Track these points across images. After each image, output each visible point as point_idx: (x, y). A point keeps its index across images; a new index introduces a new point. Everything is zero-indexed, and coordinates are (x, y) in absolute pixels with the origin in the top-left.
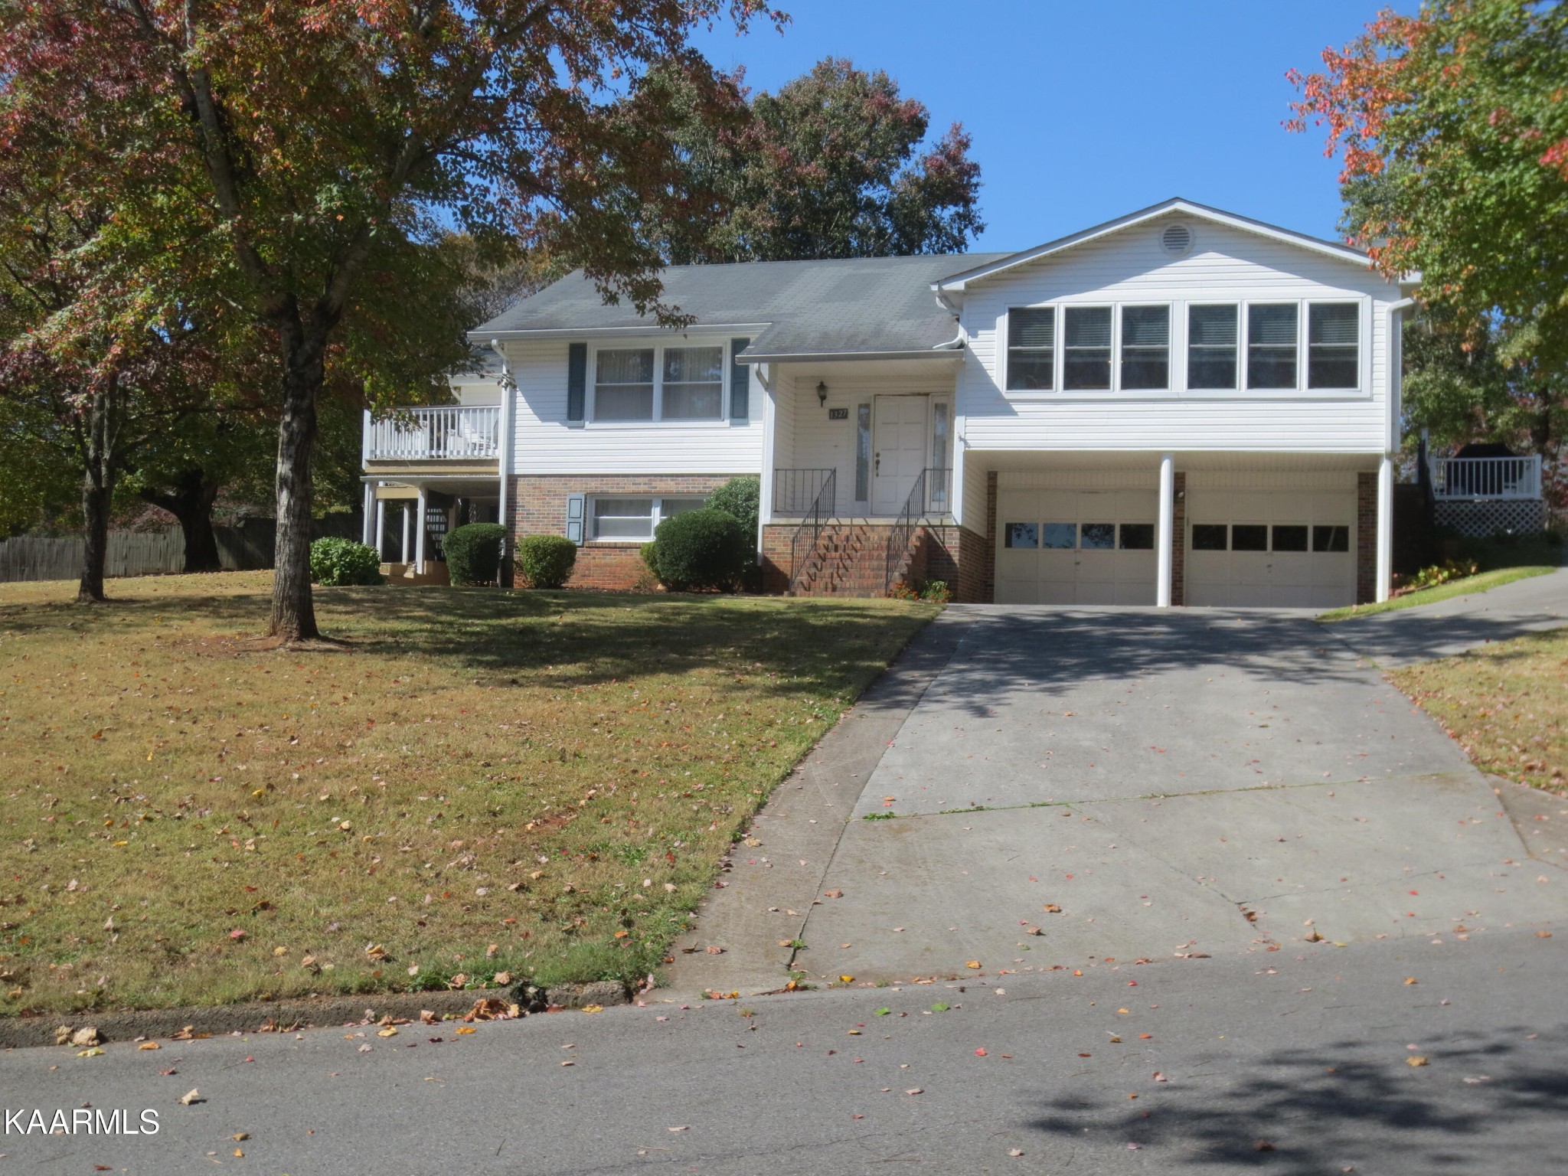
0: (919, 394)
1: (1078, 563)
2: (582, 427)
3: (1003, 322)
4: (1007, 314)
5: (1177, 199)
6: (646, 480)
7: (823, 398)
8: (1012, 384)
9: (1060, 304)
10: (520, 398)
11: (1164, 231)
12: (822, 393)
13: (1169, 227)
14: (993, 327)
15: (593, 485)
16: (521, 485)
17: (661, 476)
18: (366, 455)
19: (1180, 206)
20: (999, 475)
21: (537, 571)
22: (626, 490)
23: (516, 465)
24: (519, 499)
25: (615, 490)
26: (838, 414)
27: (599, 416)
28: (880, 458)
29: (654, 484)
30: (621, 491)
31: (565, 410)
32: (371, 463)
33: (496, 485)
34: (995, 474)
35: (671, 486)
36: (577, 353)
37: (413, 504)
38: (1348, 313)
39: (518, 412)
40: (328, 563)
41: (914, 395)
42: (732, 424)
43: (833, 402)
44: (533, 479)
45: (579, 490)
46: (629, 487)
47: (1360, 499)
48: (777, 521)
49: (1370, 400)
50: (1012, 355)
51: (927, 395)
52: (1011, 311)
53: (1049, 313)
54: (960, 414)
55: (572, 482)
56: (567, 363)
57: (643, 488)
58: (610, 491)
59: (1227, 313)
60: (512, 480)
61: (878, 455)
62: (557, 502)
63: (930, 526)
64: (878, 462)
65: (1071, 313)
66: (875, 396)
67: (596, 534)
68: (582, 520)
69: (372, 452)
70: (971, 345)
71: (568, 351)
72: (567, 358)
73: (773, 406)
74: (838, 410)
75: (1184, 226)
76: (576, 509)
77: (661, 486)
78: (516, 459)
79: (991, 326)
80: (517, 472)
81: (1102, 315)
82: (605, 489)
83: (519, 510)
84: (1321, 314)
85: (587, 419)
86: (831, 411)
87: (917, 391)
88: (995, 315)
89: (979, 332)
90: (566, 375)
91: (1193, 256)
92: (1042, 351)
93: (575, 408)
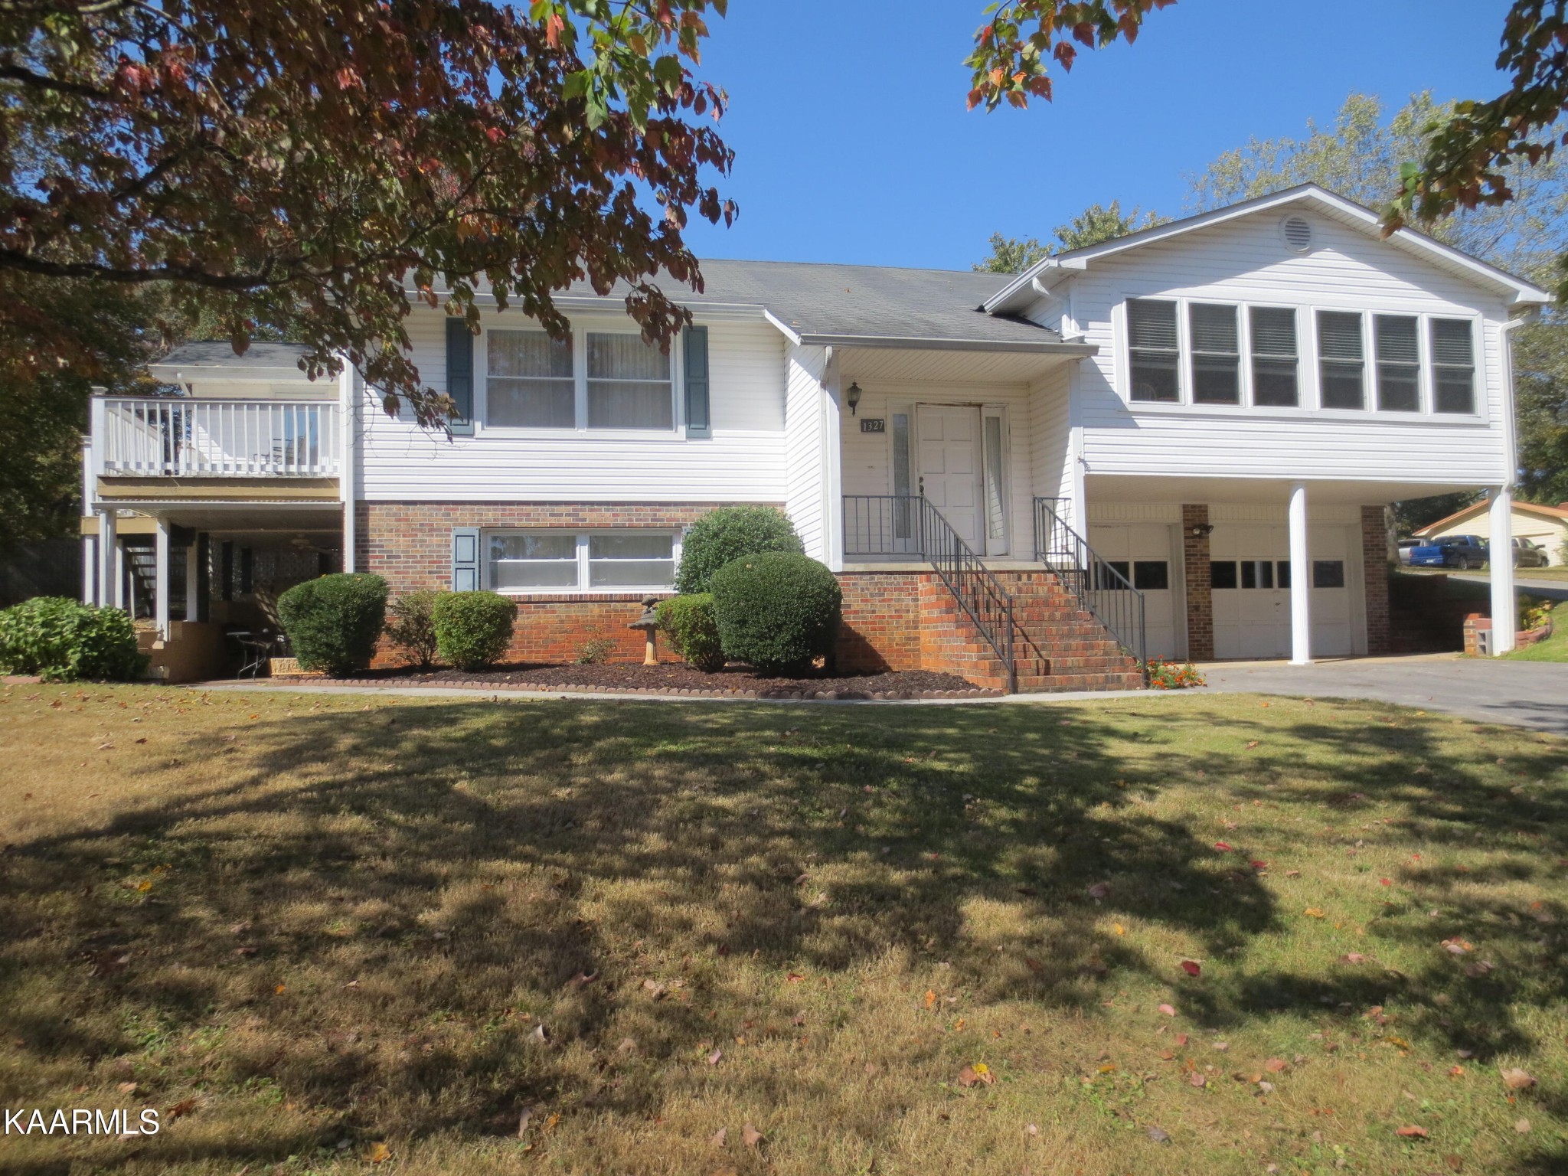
0: (970, 405)
2: (471, 435)
3: (1120, 313)
4: (1125, 303)
5: (1310, 184)
6: (570, 508)
7: (854, 404)
8: (1137, 394)
9: (1183, 298)
10: (367, 391)
11: (1288, 223)
12: (855, 398)
13: (1289, 219)
15: (490, 516)
16: (375, 515)
17: (592, 503)
18: (92, 468)
19: (1312, 193)
21: (467, 646)
22: (541, 523)
23: (367, 487)
24: (373, 536)
25: (524, 523)
26: (873, 426)
29: (581, 515)
30: (533, 524)
32: (101, 480)
35: (606, 517)
36: (459, 331)
37: (148, 540)
38: (1463, 330)
39: (365, 411)
40: (55, 640)
41: (965, 405)
42: (689, 437)
43: (867, 410)
44: (395, 507)
45: (468, 524)
46: (547, 519)
47: (1365, 533)
48: (851, 567)
49: (1488, 427)
50: (1134, 356)
51: (980, 406)
52: (1128, 300)
53: (1170, 308)
54: (1079, 426)
55: (459, 513)
56: (443, 345)
57: (565, 520)
58: (516, 524)
59: (1353, 322)
60: (362, 508)
61: (921, 479)
62: (435, 540)
64: (922, 489)
65: (1198, 311)
66: (918, 404)
67: (495, 582)
68: (476, 565)
69: (109, 465)
71: (444, 328)
72: (443, 337)
74: (872, 421)
75: (1305, 219)
76: (466, 550)
77: (591, 517)
78: (368, 479)
79: (1105, 317)
80: (368, 497)
81: (1227, 314)
82: (509, 521)
83: (374, 552)
85: (478, 425)
86: (863, 421)
87: (967, 400)
88: (1111, 305)
89: (1091, 325)
90: (444, 361)
91: (1315, 255)
92: (1163, 354)
93: (458, 410)
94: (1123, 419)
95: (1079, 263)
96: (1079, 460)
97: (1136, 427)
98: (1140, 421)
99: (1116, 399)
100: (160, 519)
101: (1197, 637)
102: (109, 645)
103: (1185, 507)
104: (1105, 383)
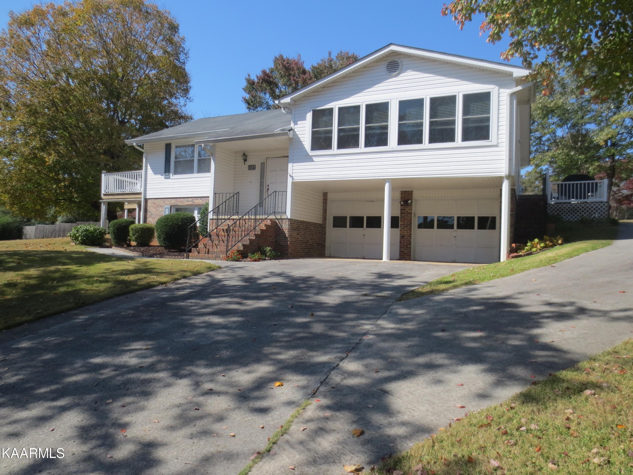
0: (285, 157)
1: (364, 235)
2: (169, 178)
3: (309, 116)
4: (312, 112)
5: (391, 44)
6: (191, 199)
7: (245, 160)
9: (336, 105)
10: (149, 167)
11: (387, 63)
12: (245, 158)
13: (389, 61)
14: (305, 119)
15: (173, 202)
16: (149, 201)
17: (197, 197)
18: (103, 192)
19: (393, 48)
20: (328, 194)
22: (185, 204)
23: (147, 195)
24: (148, 208)
25: (181, 204)
26: (252, 168)
27: (176, 173)
28: (269, 187)
29: (194, 201)
30: (183, 204)
32: (104, 195)
34: (326, 193)
35: (200, 202)
36: (168, 147)
38: (485, 97)
39: (148, 173)
40: (77, 235)
41: (283, 157)
43: (250, 162)
44: (153, 200)
45: (168, 204)
47: (501, 202)
48: (214, 217)
49: (497, 146)
50: (314, 133)
52: (313, 110)
53: (331, 110)
54: (291, 163)
55: (167, 201)
56: (164, 152)
57: (190, 203)
58: (179, 204)
59: (419, 103)
60: (146, 200)
61: (268, 186)
62: (161, 209)
63: (277, 219)
64: (268, 189)
65: (340, 109)
66: (267, 158)
69: (105, 191)
70: (295, 130)
71: (165, 147)
72: (165, 150)
73: (213, 164)
74: (251, 166)
75: (397, 60)
76: (167, 212)
78: (147, 192)
79: (304, 119)
80: (148, 197)
81: (356, 109)
82: (177, 204)
83: (148, 213)
84: (469, 99)
85: (171, 175)
86: (249, 166)
87: (283, 155)
88: (307, 113)
89: (299, 122)
90: (164, 157)
91: (402, 75)
92: (327, 130)
93: (167, 170)
94: (309, 159)
95: (287, 100)
96: (291, 176)
97: (313, 161)
98: (315, 159)
99: (306, 151)
100: (137, 204)
102: (89, 237)
103: (402, 192)
104: (303, 145)
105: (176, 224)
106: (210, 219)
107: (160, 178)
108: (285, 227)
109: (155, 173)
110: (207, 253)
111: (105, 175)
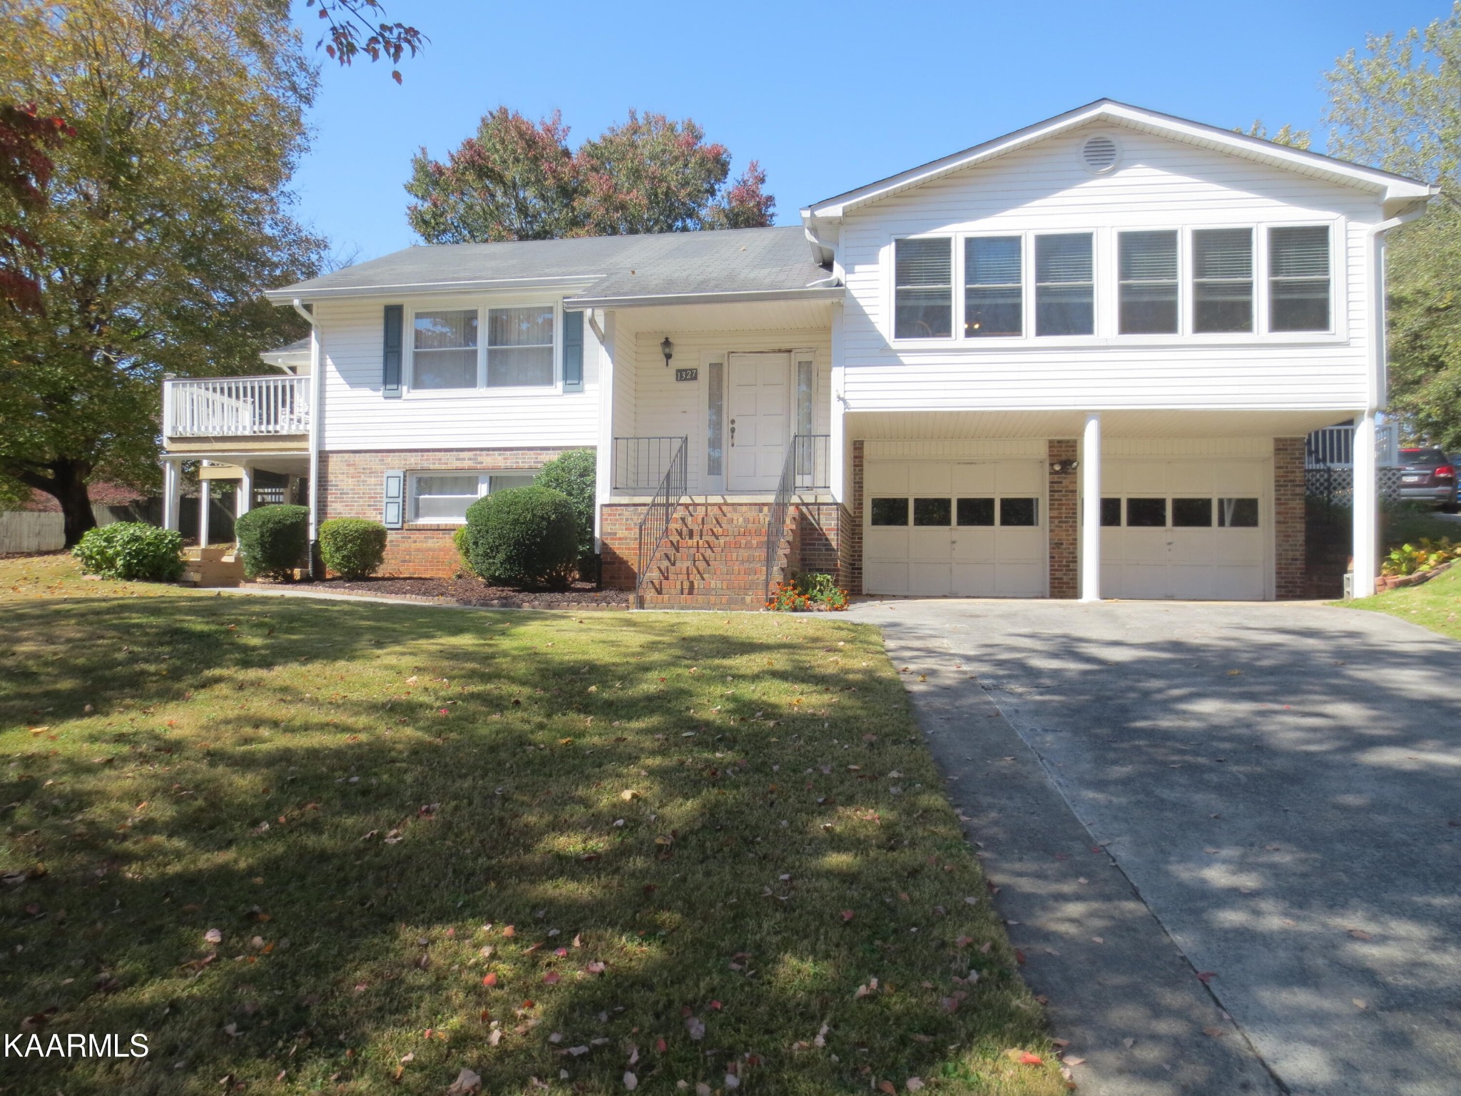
0: (780, 351)
1: (954, 542)
2: (399, 397)
3: (888, 255)
4: (893, 244)
5: (1104, 100)
6: (470, 454)
7: (668, 356)
8: (901, 332)
9: (958, 233)
10: (330, 367)
11: (1084, 144)
12: (667, 350)
13: (1089, 138)
14: (875, 261)
15: (413, 460)
16: (334, 464)
17: (487, 449)
18: (167, 431)
19: (1108, 109)
20: (866, 445)
21: (337, 561)
22: (449, 467)
23: (327, 441)
24: (331, 477)
25: (437, 466)
26: (687, 375)
27: (417, 384)
28: (736, 426)
29: (480, 459)
30: (443, 467)
31: (381, 379)
32: (172, 439)
33: (306, 461)
34: (862, 443)
35: (498, 461)
36: (393, 316)
39: (328, 382)
40: (111, 551)
41: (774, 351)
42: (565, 392)
43: (680, 361)
44: (346, 455)
45: (396, 467)
46: (452, 462)
47: (1277, 468)
48: (617, 500)
49: (1345, 344)
50: (900, 295)
51: (789, 351)
52: (897, 241)
53: (943, 246)
54: (839, 365)
55: (390, 459)
56: (381, 327)
57: (466, 464)
58: (432, 467)
59: (1166, 240)
60: (323, 456)
61: (733, 422)
62: (373, 480)
63: (804, 504)
64: (733, 430)
65: (970, 242)
66: (730, 353)
67: (417, 515)
68: (400, 500)
69: (174, 428)
70: (849, 286)
71: (382, 314)
72: (382, 321)
73: (611, 366)
74: (685, 370)
75: (1109, 137)
76: (394, 488)
77: (488, 461)
78: (327, 434)
79: (871, 258)
80: (328, 448)
81: (1013, 244)
82: (426, 465)
83: (332, 490)
84: (1282, 238)
85: (405, 388)
86: (678, 371)
87: (777, 347)
88: (879, 247)
89: (857, 268)
90: (381, 340)
91: (1120, 173)
92: (938, 291)
93: (391, 376)
94: (888, 357)
95: (836, 211)
96: (840, 398)
97: (901, 364)
98: (905, 359)
99: (880, 338)
100: (245, 468)
101: (1058, 574)
102: (146, 557)
103: (1051, 442)
104: (871, 323)
105: (542, 518)
106: (603, 506)
107: (371, 398)
108: (829, 524)
109: (354, 382)
110: (686, 591)
111: (174, 385)
